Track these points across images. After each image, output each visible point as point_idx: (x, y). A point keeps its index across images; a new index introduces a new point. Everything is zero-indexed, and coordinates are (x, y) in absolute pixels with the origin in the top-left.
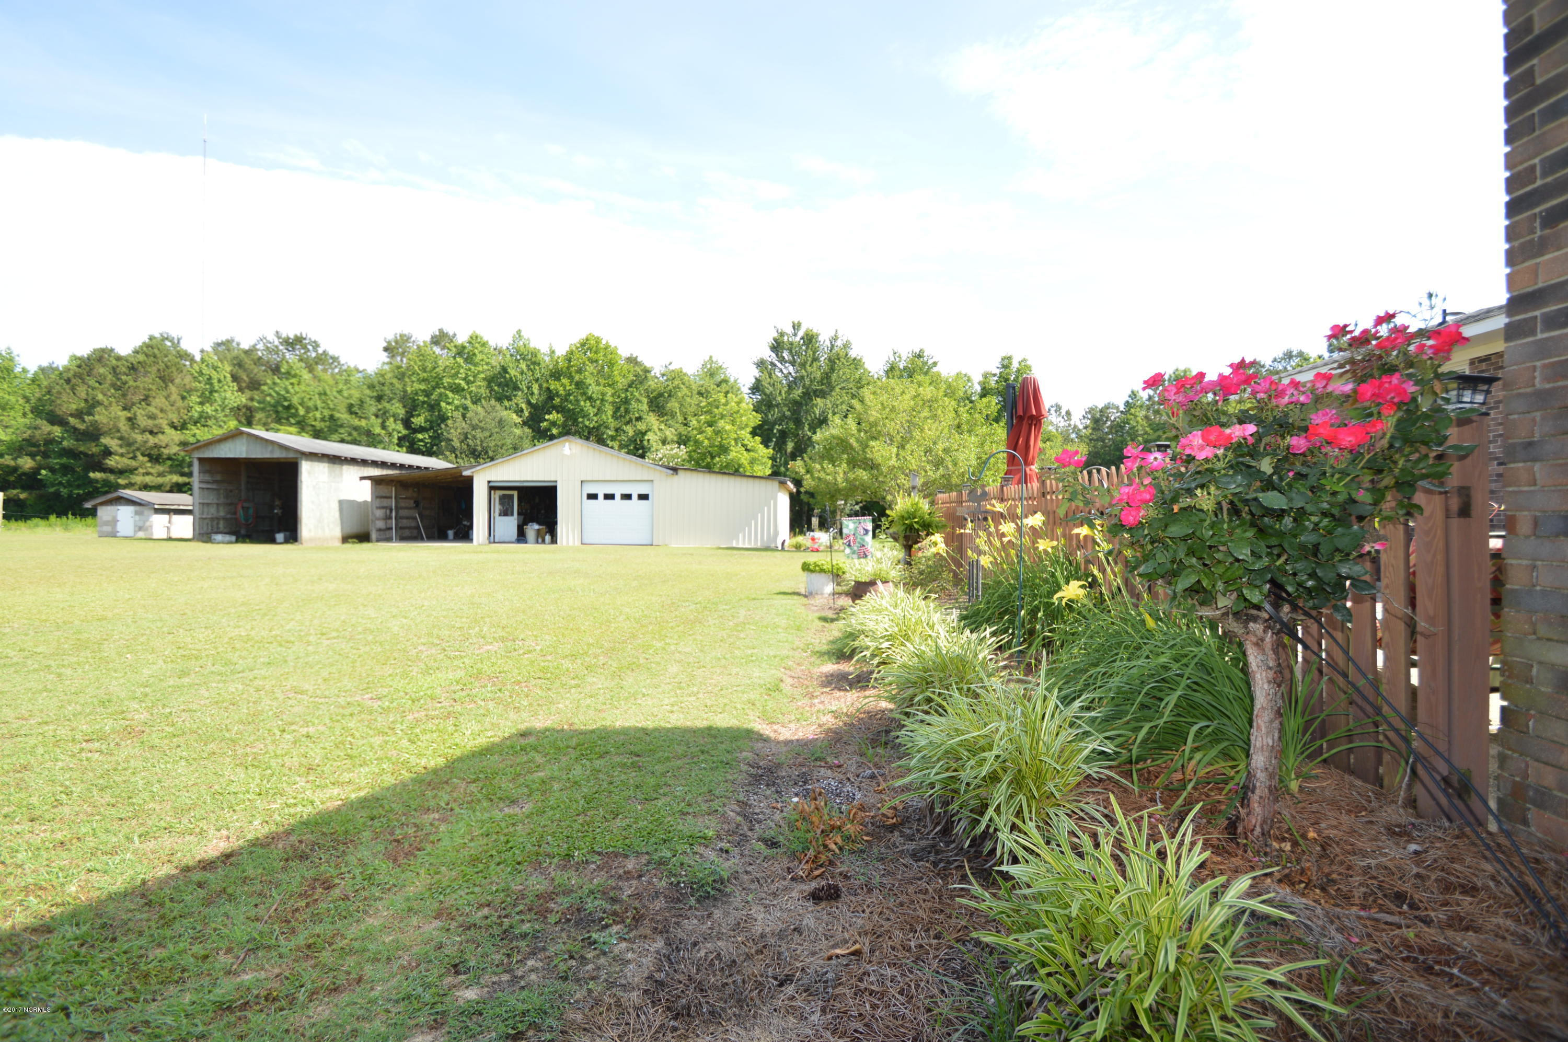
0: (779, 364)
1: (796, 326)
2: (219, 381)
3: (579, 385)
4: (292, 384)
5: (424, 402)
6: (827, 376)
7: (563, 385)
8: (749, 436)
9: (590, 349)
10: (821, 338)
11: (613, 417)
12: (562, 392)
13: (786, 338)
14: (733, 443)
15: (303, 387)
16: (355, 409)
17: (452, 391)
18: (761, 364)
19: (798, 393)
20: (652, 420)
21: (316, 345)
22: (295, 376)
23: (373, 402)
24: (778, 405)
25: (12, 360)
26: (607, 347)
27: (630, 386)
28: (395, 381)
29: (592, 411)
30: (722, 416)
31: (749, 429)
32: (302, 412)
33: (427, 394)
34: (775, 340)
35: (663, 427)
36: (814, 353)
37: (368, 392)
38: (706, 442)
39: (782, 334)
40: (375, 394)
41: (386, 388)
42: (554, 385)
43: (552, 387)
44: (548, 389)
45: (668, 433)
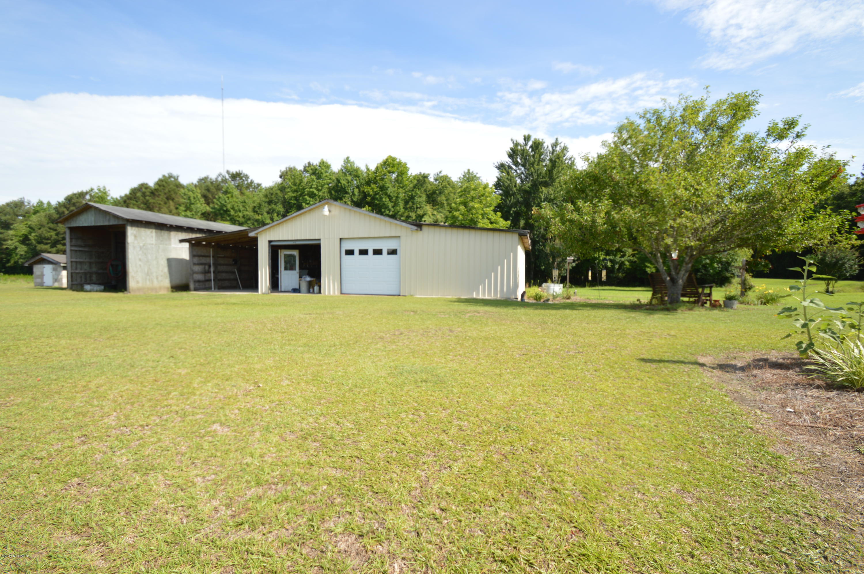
0: (514, 167)
1: (527, 138)
2: (194, 198)
3: (383, 188)
4: (228, 197)
5: (295, 204)
6: (550, 172)
7: (372, 189)
8: (492, 213)
9: (389, 165)
10: (545, 145)
11: (404, 208)
12: (371, 193)
13: (519, 147)
14: (480, 217)
15: (235, 199)
16: (256, 209)
17: (310, 197)
18: (501, 167)
19: (527, 185)
20: (428, 208)
21: (247, 177)
22: (230, 193)
23: (266, 205)
24: (514, 194)
25: (105, 193)
26: (400, 163)
27: (414, 187)
28: (278, 192)
29: (390, 205)
30: (473, 199)
31: (492, 208)
32: (232, 212)
33: (296, 198)
34: (511, 149)
35: (435, 213)
36: (540, 156)
37: (264, 199)
38: (461, 217)
39: (516, 144)
40: (267, 200)
41: (273, 196)
42: (367, 189)
43: (366, 190)
44: (363, 191)
45: (439, 217)
